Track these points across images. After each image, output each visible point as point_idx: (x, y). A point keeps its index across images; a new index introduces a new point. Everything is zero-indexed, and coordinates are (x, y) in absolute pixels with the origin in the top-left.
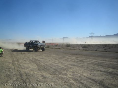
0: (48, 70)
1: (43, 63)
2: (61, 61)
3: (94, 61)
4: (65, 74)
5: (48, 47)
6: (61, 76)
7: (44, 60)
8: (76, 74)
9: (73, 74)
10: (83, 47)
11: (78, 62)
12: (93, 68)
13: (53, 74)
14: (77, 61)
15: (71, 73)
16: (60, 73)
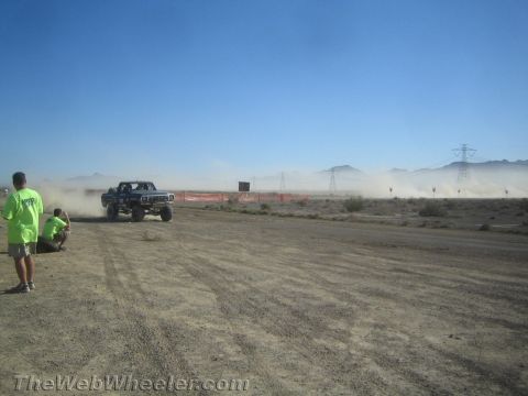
0: (262, 312)
1: (240, 282)
2: (323, 275)
3: (474, 278)
4: (343, 336)
5: (266, 210)
6: (322, 341)
7: (244, 268)
8: (390, 335)
9: (379, 335)
10: (423, 213)
11: (401, 281)
12: (468, 311)
13: (288, 332)
14: (395, 274)
15: (367, 331)
16: (319, 328)
